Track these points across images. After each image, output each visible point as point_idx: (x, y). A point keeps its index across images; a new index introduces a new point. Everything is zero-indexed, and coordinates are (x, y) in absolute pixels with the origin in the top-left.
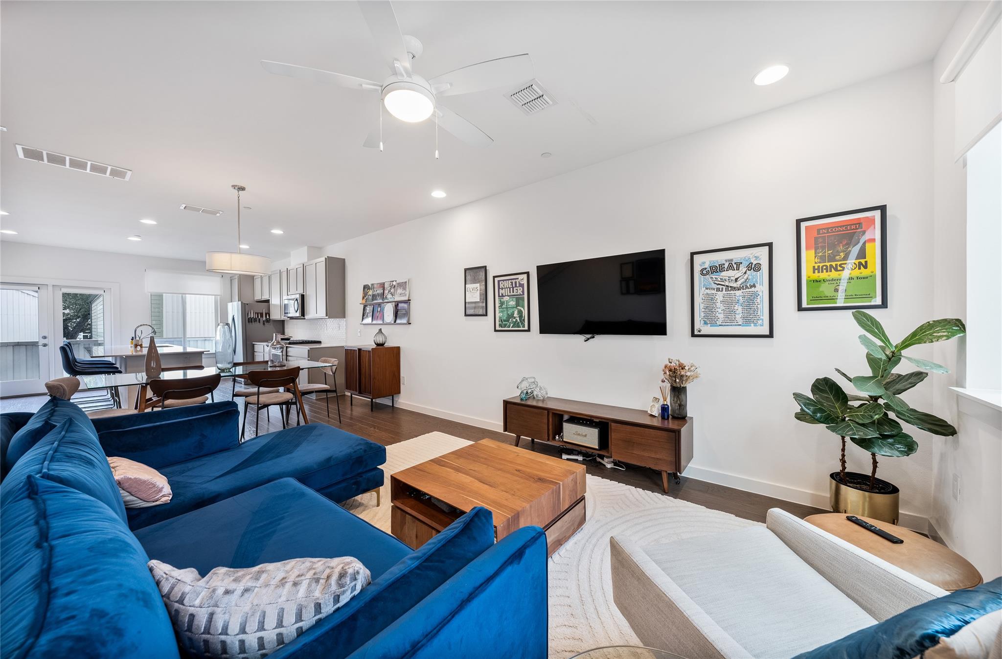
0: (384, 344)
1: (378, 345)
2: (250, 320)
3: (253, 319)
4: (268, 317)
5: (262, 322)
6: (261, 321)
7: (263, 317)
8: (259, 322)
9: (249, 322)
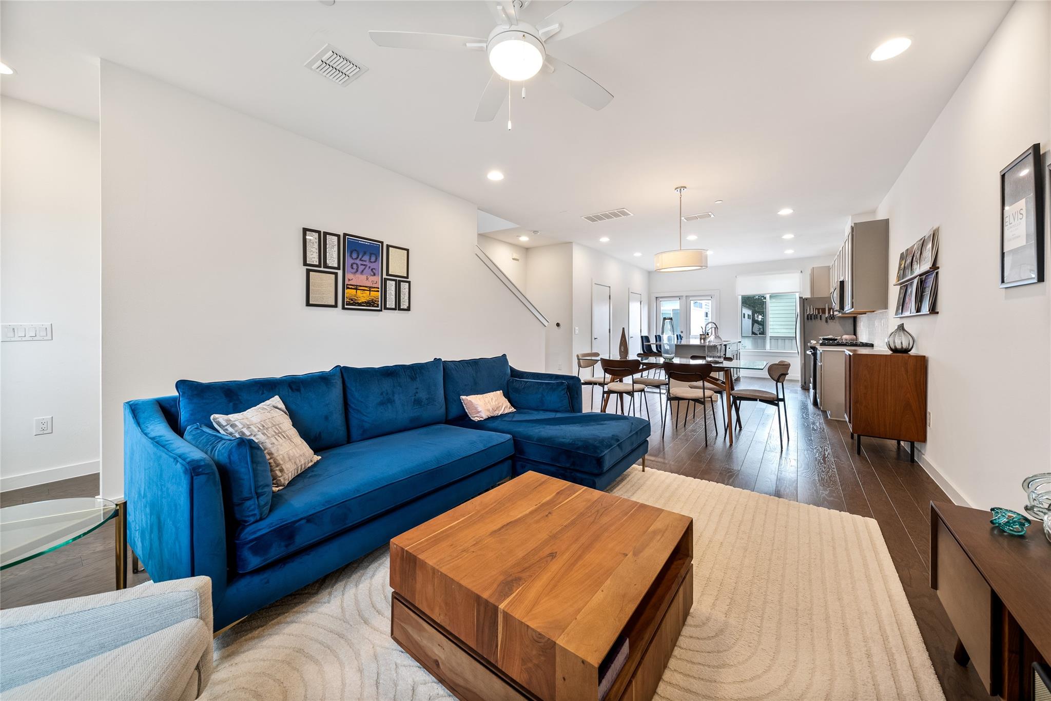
0: (910, 350)
1: (895, 350)
2: (810, 317)
3: (813, 317)
4: (832, 313)
5: (824, 318)
6: (822, 318)
7: (825, 313)
8: (821, 319)
9: (808, 319)
